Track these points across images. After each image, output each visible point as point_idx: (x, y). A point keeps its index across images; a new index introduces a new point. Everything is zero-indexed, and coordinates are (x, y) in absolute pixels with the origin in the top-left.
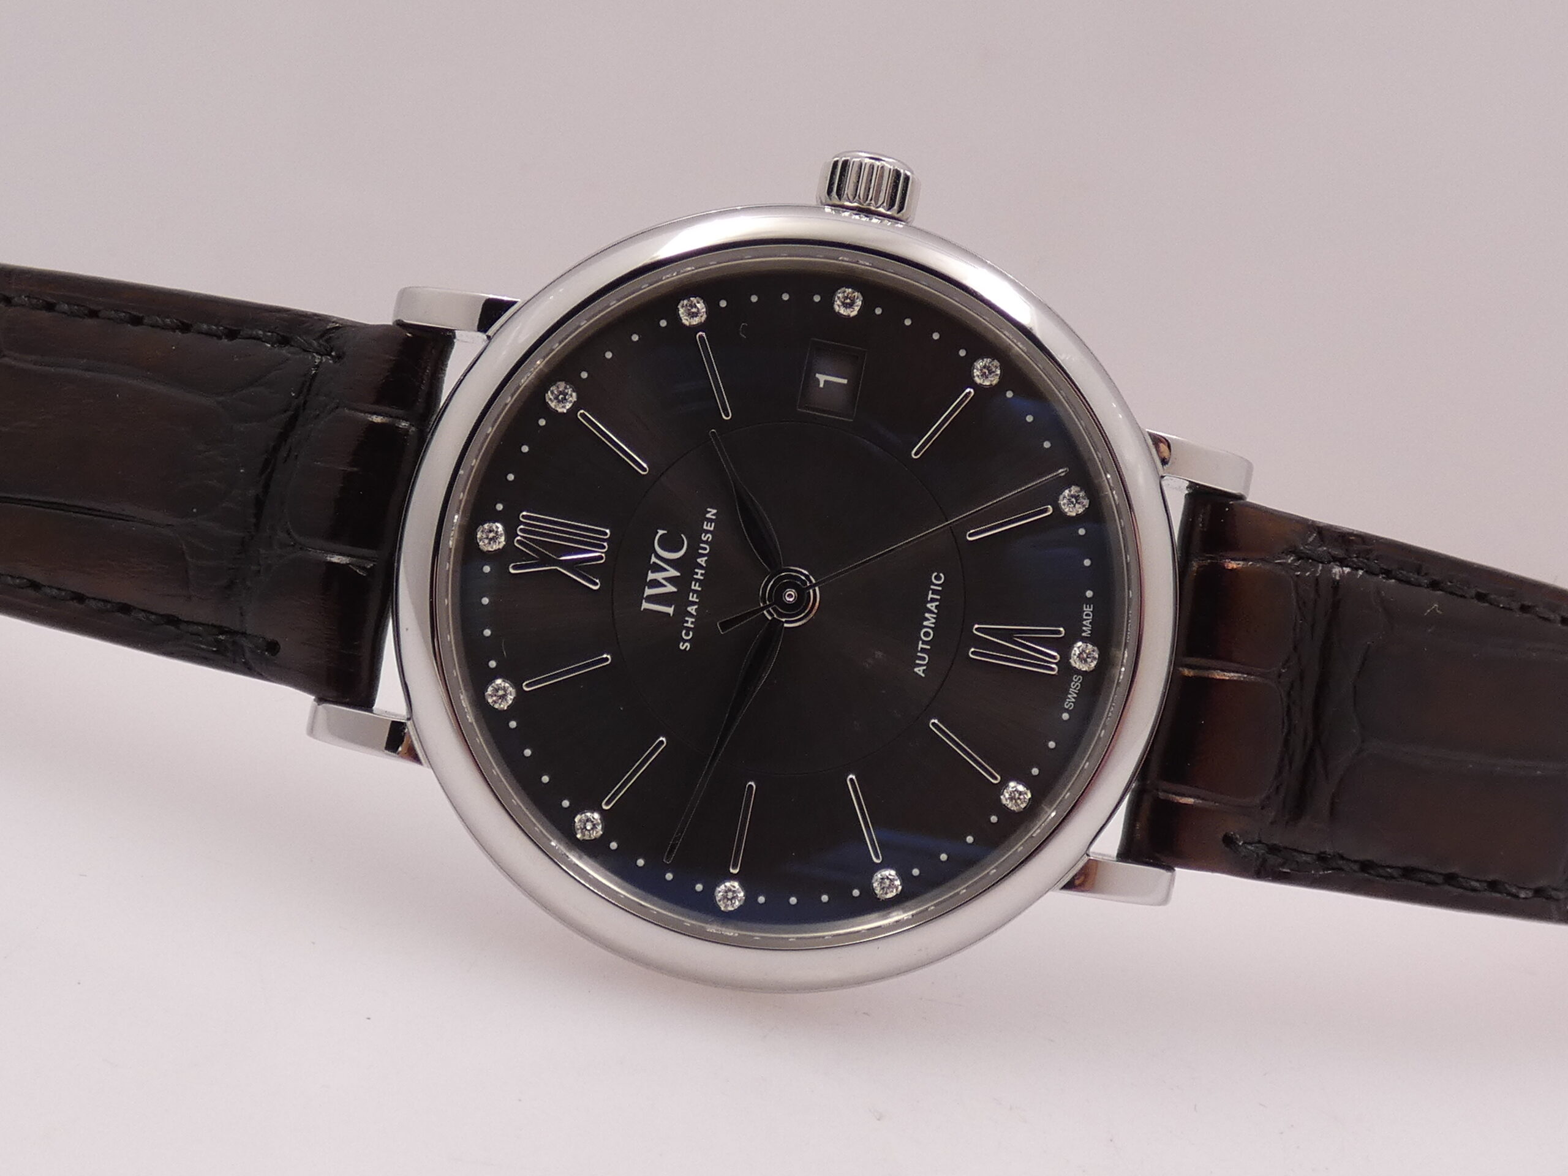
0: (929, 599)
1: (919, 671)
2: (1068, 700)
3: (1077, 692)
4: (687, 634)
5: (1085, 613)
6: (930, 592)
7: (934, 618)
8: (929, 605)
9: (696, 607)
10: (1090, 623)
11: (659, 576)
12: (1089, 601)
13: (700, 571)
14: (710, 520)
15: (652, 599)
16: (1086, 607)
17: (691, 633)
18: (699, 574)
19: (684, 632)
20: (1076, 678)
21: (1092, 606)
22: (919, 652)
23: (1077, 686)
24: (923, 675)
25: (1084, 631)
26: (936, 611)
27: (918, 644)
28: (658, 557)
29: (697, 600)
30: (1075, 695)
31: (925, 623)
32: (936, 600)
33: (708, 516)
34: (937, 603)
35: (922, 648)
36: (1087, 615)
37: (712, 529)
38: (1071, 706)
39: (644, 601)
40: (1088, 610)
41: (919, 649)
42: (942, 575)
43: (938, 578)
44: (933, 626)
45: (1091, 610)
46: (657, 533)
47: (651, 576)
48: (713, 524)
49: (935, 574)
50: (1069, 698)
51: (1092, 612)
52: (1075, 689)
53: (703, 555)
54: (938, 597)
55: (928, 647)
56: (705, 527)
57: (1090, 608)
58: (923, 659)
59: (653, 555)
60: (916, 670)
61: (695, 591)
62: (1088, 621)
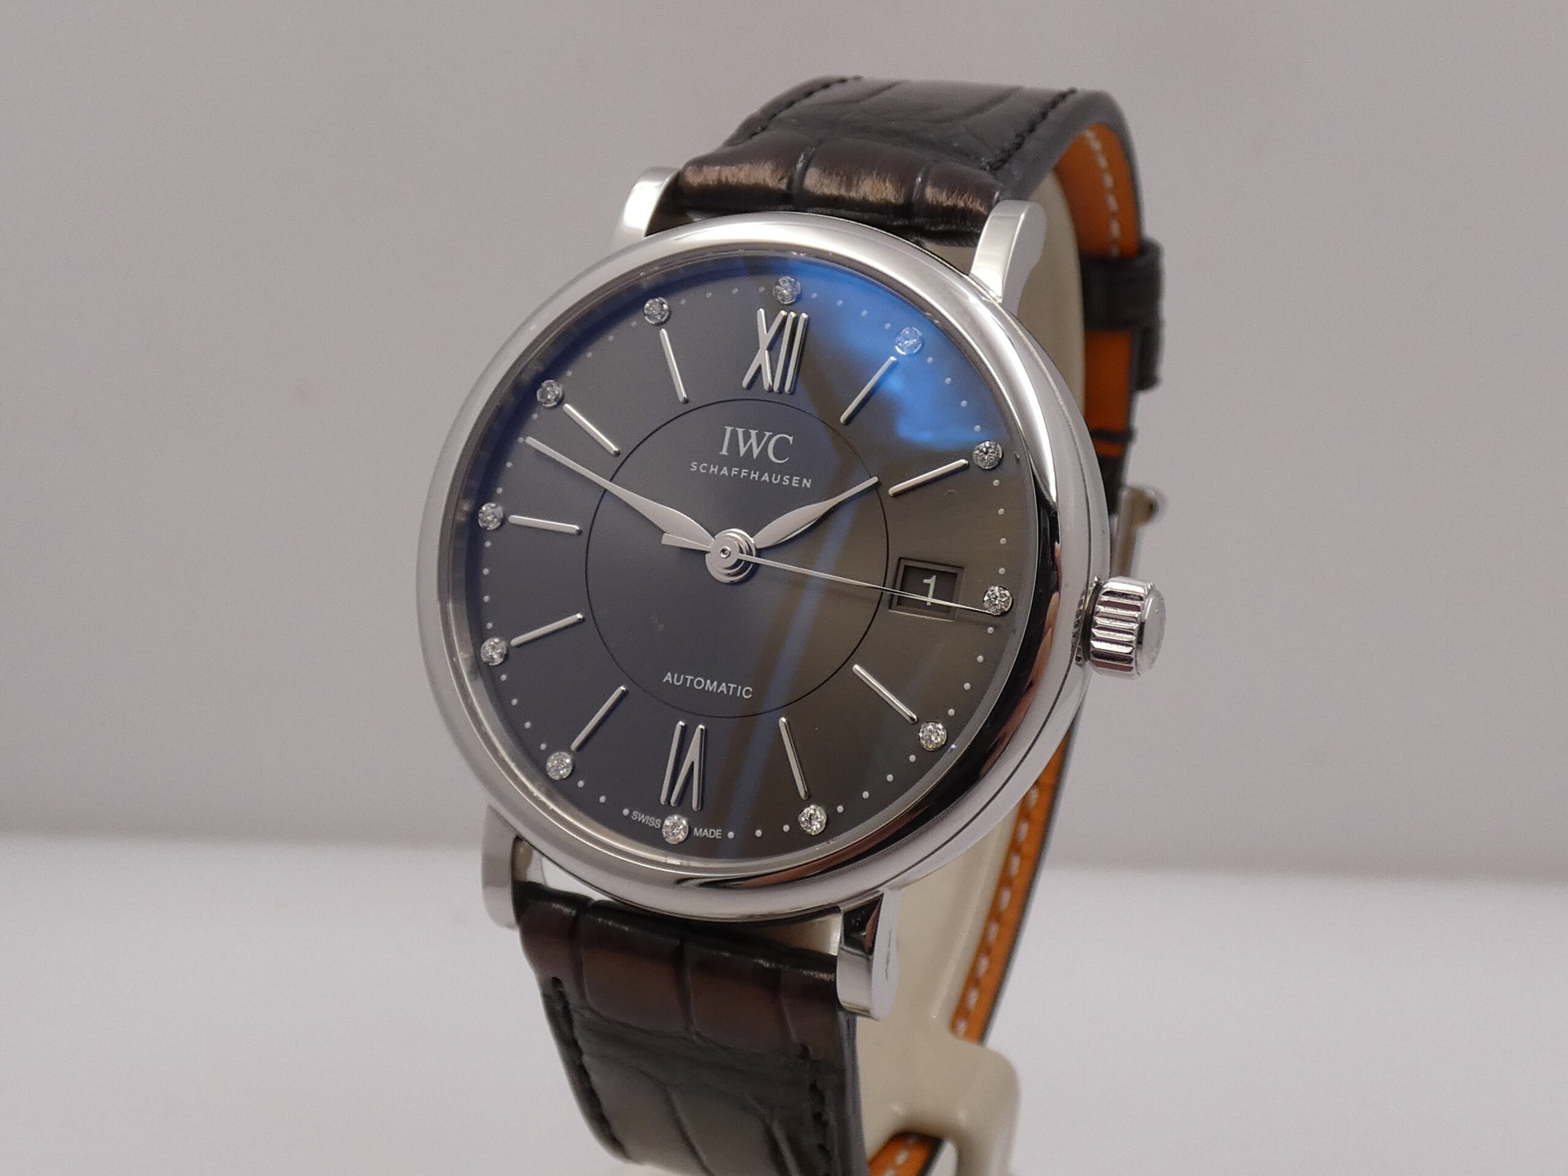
0: (729, 685)
1: (668, 677)
2: (640, 815)
3: (647, 823)
4: (704, 468)
5: (714, 831)
6: (735, 686)
7: (713, 689)
8: (724, 684)
9: (727, 474)
10: (705, 836)
11: (753, 440)
12: (724, 835)
13: (757, 476)
14: (801, 482)
15: (734, 434)
16: (719, 832)
17: (704, 471)
18: (754, 475)
19: (705, 465)
20: (658, 822)
21: (720, 837)
22: (685, 675)
23: (651, 823)
24: (664, 681)
25: (698, 830)
26: (719, 691)
27: (690, 675)
28: (770, 438)
29: (732, 475)
30: (643, 821)
31: (708, 681)
32: (728, 691)
33: (805, 480)
34: (725, 692)
35: (687, 679)
36: (713, 832)
37: (793, 484)
38: (634, 817)
39: (732, 428)
40: (717, 833)
41: (687, 677)
42: (750, 696)
43: (747, 692)
44: (706, 689)
45: (717, 837)
46: (790, 436)
47: (753, 433)
48: (797, 485)
49: (751, 690)
50: (641, 815)
51: (715, 837)
52: (649, 821)
53: (770, 477)
54: (731, 693)
55: (688, 685)
56: (795, 478)
57: (719, 836)
58: (678, 681)
59: (771, 433)
60: (669, 674)
61: (740, 472)
62: (707, 834)
